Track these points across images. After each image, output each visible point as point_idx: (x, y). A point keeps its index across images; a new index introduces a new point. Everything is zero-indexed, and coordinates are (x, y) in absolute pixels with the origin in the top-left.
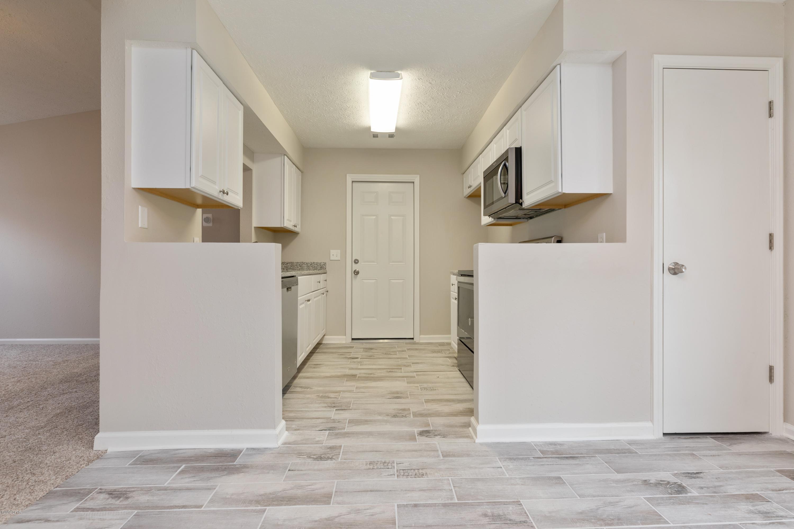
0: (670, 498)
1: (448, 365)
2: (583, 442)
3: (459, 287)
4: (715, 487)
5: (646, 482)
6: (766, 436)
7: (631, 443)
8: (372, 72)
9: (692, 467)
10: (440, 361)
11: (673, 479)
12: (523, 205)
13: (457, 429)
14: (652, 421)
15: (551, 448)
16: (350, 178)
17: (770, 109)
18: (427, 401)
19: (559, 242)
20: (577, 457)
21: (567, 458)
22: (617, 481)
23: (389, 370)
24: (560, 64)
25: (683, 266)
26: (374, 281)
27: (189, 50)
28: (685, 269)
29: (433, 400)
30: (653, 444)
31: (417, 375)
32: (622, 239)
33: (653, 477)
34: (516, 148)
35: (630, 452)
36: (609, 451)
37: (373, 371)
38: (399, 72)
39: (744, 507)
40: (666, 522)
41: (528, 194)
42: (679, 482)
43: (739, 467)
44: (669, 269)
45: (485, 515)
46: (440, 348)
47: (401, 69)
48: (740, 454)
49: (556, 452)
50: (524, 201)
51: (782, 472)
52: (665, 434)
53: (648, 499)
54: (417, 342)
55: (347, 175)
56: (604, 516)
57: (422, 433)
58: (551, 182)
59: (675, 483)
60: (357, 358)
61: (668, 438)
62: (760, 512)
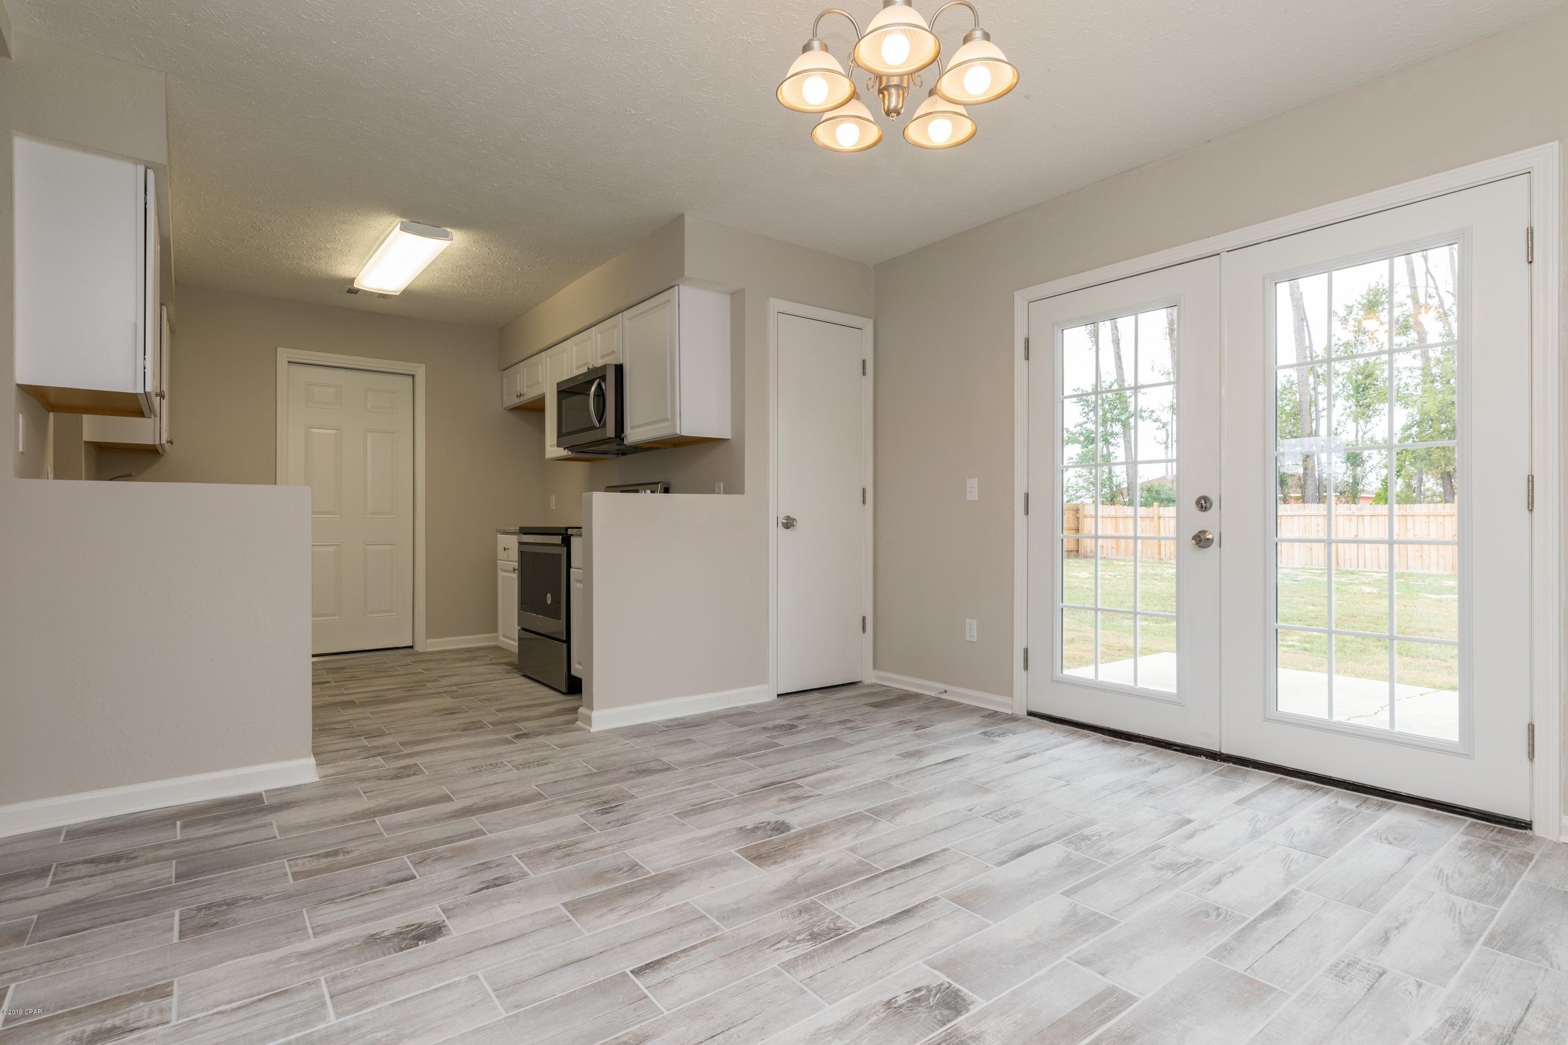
0: (785, 733)
1: (499, 673)
2: (705, 713)
3: (521, 552)
4: (818, 721)
5: (765, 729)
6: (860, 684)
7: (748, 707)
8: (404, 220)
9: (801, 713)
10: (483, 669)
11: (786, 723)
12: (625, 441)
13: (561, 727)
14: (768, 684)
15: (675, 723)
16: (283, 354)
17: (864, 367)
18: (499, 711)
19: (666, 490)
20: (702, 724)
21: (692, 726)
22: (741, 732)
23: (406, 689)
24: (678, 285)
25: (794, 519)
26: (332, 549)
27: (141, 169)
28: (796, 522)
29: (507, 709)
30: (769, 704)
31: (460, 688)
32: (741, 491)
33: (770, 724)
34: (616, 366)
35: (750, 713)
36: (731, 716)
37: (381, 693)
38: (448, 230)
39: (837, 727)
40: (782, 745)
41: (632, 428)
42: (791, 723)
43: (837, 707)
44: (783, 523)
45: (631, 772)
46: (468, 655)
47: (453, 226)
48: (838, 699)
49: (681, 724)
50: (627, 436)
51: (867, 705)
52: (779, 695)
53: (768, 737)
54: (421, 650)
55: (278, 349)
56: (735, 752)
57: (517, 737)
58: (666, 420)
59: (788, 725)
60: (328, 682)
61: (781, 698)
62: (847, 728)
